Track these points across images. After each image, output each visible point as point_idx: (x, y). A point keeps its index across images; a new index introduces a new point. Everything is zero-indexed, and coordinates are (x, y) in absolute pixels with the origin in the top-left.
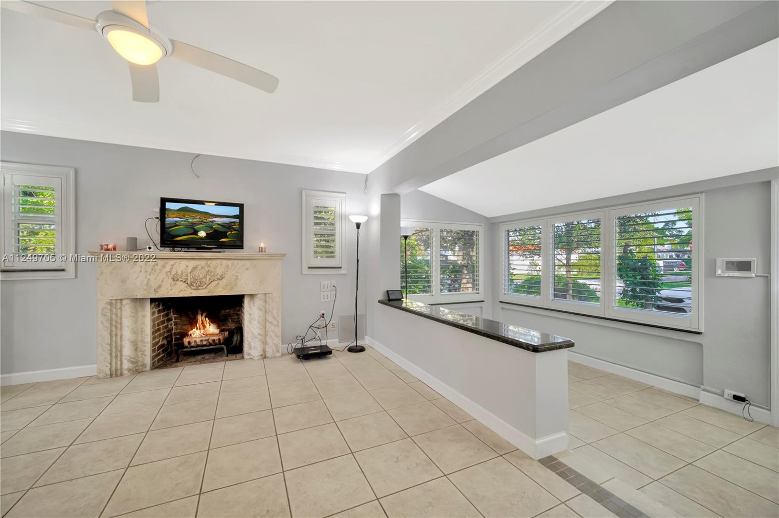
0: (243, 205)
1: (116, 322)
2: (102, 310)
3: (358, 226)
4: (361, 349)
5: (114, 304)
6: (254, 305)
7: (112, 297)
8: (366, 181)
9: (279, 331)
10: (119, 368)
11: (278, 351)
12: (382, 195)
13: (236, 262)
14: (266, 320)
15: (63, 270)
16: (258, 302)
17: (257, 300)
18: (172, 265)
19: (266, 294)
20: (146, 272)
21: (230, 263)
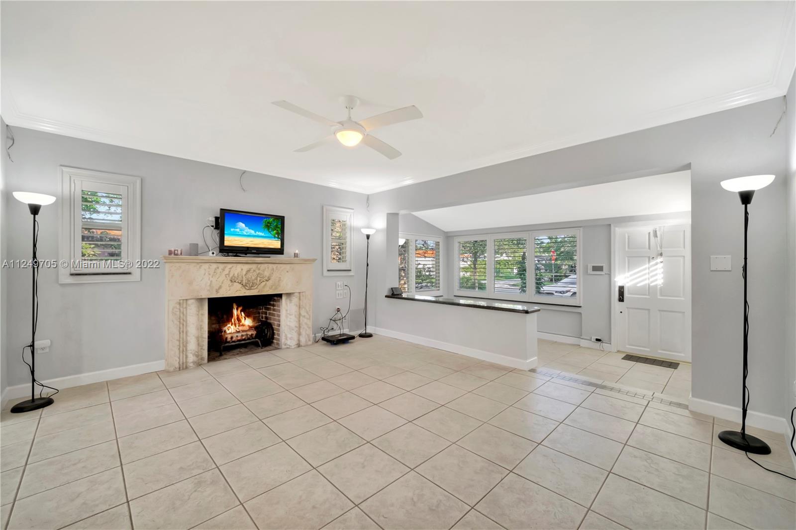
0: (284, 217)
1: (183, 320)
2: (173, 309)
3: (368, 237)
4: (370, 336)
5: (182, 304)
6: (290, 303)
7: (181, 297)
8: (368, 199)
9: (310, 323)
10: (185, 361)
11: (309, 340)
12: (388, 214)
13: (279, 266)
14: (300, 315)
15: (130, 273)
16: (295, 299)
17: (294, 297)
18: (230, 269)
19: (300, 293)
20: (209, 274)
21: (274, 266)
